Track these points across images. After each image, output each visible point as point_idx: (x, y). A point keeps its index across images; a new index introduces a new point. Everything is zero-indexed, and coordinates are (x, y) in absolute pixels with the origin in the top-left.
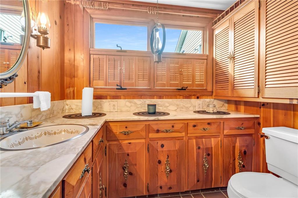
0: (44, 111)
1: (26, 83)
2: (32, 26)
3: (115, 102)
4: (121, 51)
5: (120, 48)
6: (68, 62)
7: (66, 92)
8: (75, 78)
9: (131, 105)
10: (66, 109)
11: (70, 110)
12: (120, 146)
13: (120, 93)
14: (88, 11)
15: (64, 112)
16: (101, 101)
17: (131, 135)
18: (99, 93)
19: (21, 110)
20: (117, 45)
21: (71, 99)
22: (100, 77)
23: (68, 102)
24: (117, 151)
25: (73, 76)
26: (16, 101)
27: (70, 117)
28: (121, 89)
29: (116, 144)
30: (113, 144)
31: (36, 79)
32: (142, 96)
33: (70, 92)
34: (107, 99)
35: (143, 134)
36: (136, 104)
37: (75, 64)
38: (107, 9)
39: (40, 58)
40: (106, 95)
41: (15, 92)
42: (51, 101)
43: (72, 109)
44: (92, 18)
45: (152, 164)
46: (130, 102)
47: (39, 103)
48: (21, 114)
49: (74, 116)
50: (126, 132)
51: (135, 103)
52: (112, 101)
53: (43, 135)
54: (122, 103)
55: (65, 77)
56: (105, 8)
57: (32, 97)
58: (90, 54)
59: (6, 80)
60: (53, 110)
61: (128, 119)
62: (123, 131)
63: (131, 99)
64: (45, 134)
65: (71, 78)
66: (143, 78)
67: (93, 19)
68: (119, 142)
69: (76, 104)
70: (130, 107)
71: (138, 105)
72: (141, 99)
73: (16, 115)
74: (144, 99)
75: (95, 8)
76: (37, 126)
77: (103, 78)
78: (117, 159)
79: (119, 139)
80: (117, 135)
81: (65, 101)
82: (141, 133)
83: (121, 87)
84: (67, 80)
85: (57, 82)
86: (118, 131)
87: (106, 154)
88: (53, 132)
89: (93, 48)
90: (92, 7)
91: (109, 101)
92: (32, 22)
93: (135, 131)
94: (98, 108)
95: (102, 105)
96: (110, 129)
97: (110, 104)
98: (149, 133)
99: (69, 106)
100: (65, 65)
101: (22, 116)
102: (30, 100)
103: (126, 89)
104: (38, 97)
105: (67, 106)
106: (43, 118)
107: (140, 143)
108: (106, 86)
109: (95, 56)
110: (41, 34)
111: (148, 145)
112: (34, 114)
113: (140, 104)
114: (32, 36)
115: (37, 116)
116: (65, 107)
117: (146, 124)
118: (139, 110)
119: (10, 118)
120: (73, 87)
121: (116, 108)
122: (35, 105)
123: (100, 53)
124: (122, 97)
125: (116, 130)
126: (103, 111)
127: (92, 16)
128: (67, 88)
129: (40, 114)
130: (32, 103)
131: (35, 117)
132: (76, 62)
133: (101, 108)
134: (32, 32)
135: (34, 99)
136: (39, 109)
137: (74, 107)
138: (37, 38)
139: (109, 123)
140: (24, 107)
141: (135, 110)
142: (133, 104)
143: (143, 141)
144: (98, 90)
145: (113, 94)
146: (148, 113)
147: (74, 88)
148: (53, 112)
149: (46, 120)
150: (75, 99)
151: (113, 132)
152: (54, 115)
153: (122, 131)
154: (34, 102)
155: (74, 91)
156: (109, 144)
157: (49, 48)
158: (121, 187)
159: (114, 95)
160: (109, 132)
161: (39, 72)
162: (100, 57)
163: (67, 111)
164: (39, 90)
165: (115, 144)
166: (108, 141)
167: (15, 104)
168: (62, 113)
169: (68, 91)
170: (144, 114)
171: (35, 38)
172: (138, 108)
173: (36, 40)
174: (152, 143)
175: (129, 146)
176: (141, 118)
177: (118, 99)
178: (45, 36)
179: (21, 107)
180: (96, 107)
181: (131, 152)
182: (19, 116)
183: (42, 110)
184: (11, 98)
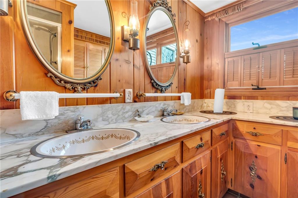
0: (187, 106)
1: (177, 87)
2: (180, 51)
3: (250, 102)
4: (259, 48)
5: (258, 45)
6: (207, 68)
7: (205, 93)
8: (212, 81)
9: (272, 107)
10: (204, 106)
11: (207, 107)
12: (246, 145)
13: (257, 93)
14: (224, 20)
15: (203, 108)
16: (234, 101)
17: (260, 137)
18: (233, 93)
19: (174, 103)
20: (253, 43)
21: (208, 99)
22: (234, 78)
23: (206, 100)
24: (243, 149)
25: (210, 79)
26: (172, 98)
27: (205, 112)
28: (258, 88)
29: (243, 142)
30: (240, 142)
31: (183, 84)
32: (289, 97)
33: (208, 93)
34: (241, 99)
35: (279, 140)
36: (280, 106)
37: (212, 70)
38: (242, 10)
39: (185, 70)
40: (240, 95)
41: (172, 93)
42: (191, 99)
43: (209, 106)
44: (227, 24)
45: (292, 179)
46: (270, 104)
47: (184, 100)
48: (174, 106)
49: (208, 112)
50: (254, 133)
51: (278, 106)
52: (246, 102)
53: (184, 121)
54: (259, 104)
55: (204, 81)
56: (239, 10)
57: (180, 96)
58: (225, 59)
59: (167, 86)
60: (194, 106)
61: (257, 120)
62: (251, 131)
63: (271, 100)
64: (185, 120)
65: (209, 81)
66: (293, 75)
67: (229, 25)
68: (246, 141)
69: (212, 103)
70: (270, 109)
71: (283, 107)
72: (289, 100)
73: (172, 106)
74: (293, 100)
75: (229, 15)
76: (182, 114)
77: (238, 79)
78: (243, 156)
79: (246, 138)
80: (243, 133)
81: (204, 100)
82: (274, 138)
83: (258, 87)
84: (205, 83)
85: (198, 85)
86: (244, 131)
87: (232, 149)
88: (189, 120)
89: (228, 52)
90: (226, 15)
91: (243, 102)
92: (181, 48)
93: (266, 134)
94: (231, 107)
95: (235, 105)
96: (236, 126)
97: (244, 105)
98: (287, 141)
99: (207, 104)
100: (204, 71)
101: (175, 108)
102: (179, 98)
103: (265, 89)
104: (183, 96)
105: (206, 103)
106: (187, 111)
107: (274, 149)
108: (240, 86)
109: (230, 59)
110: (185, 55)
111: (286, 154)
112: (181, 107)
113: (285, 107)
114: (181, 57)
115: (183, 108)
116: (203, 104)
117: (282, 130)
118: (284, 114)
119: (168, 107)
120: (210, 88)
121: (251, 108)
122: (182, 102)
123: (234, 56)
124: (259, 97)
125: (243, 128)
126: (236, 110)
127: (227, 22)
128: (205, 90)
129: (185, 108)
130: (180, 100)
131: (182, 109)
132: (212, 68)
133: (235, 107)
134: (181, 54)
135: (181, 98)
136: (184, 104)
137: (210, 105)
138: (183, 57)
139: (236, 121)
140: (176, 102)
141: (277, 113)
142: (273, 106)
143: (279, 148)
144: (231, 91)
145: (248, 94)
146: (294, 118)
147: (211, 90)
148: (194, 107)
149: (188, 112)
150: (211, 99)
151: (239, 130)
152: (194, 110)
153: (249, 131)
154: (181, 99)
155: (210, 92)
156: (235, 141)
157: (190, 62)
158: (247, 185)
159: (249, 96)
160: (235, 130)
161: (185, 80)
162: (235, 59)
163: (205, 108)
164: (185, 92)
165: (241, 142)
166: (235, 137)
167: (172, 100)
168: (201, 109)
169: (207, 92)
170: (286, 118)
171: (182, 58)
172: (281, 111)
173: (183, 59)
174: (292, 153)
175: (257, 148)
176: (273, 121)
177: (254, 100)
178: (188, 55)
179: (174, 102)
180: (230, 107)
181: (260, 155)
182: (173, 107)
183: (185, 105)
184: (170, 96)
